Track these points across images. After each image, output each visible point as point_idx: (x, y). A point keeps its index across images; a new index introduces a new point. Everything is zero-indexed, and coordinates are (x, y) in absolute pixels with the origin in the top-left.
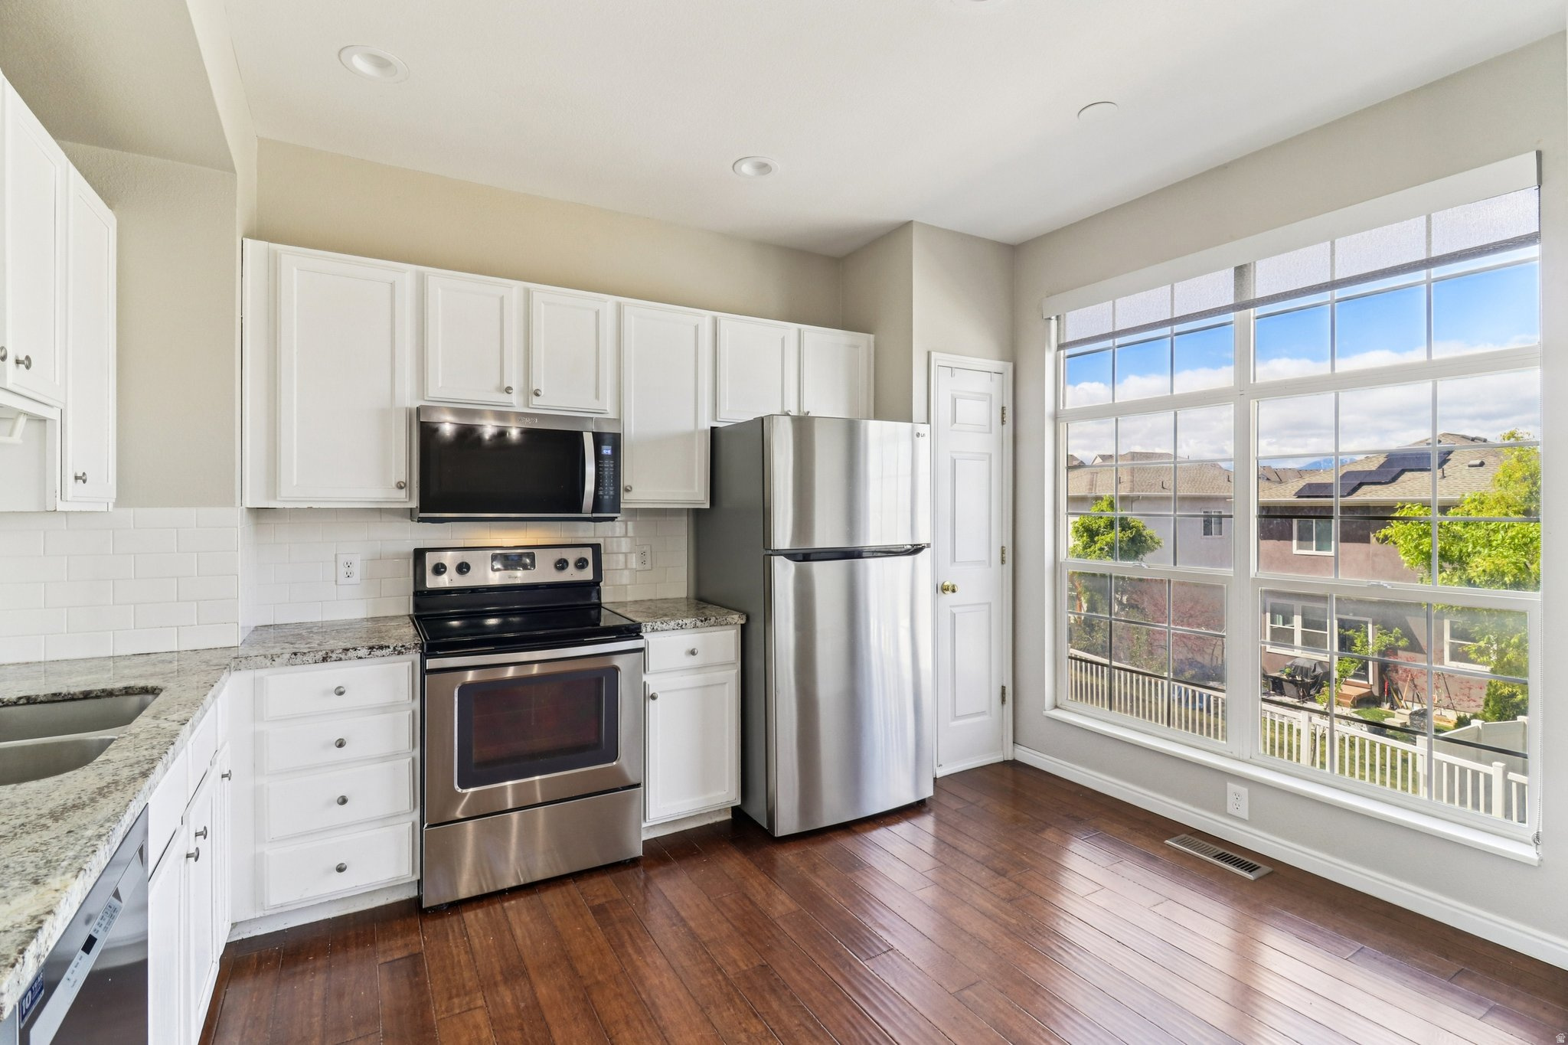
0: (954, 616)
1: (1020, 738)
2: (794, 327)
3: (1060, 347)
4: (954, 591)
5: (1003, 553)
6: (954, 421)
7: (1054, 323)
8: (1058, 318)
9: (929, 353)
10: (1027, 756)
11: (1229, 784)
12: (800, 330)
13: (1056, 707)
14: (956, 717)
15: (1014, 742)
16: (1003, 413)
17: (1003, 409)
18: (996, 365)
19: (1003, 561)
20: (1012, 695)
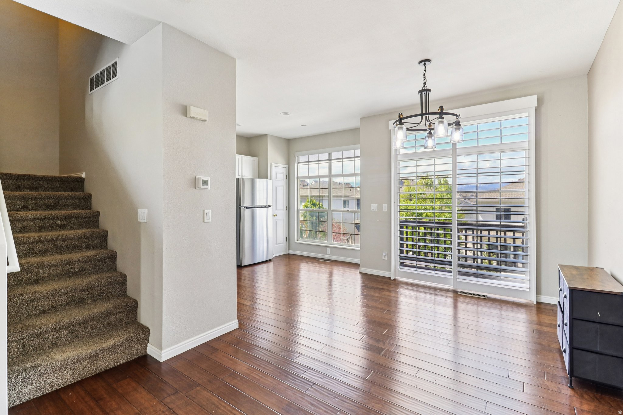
0: (276, 222)
1: (290, 249)
2: (241, 156)
3: (298, 163)
4: (276, 216)
5: (286, 208)
6: (276, 178)
7: (297, 157)
8: (298, 157)
9: (271, 163)
10: (291, 252)
11: (327, 249)
12: (242, 157)
13: (298, 241)
14: (277, 244)
15: (289, 250)
16: (286, 177)
17: (286, 176)
18: (285, 166)
19: (286, 210)
20: (288, 239)
